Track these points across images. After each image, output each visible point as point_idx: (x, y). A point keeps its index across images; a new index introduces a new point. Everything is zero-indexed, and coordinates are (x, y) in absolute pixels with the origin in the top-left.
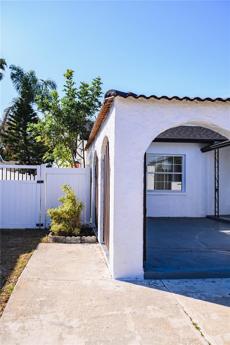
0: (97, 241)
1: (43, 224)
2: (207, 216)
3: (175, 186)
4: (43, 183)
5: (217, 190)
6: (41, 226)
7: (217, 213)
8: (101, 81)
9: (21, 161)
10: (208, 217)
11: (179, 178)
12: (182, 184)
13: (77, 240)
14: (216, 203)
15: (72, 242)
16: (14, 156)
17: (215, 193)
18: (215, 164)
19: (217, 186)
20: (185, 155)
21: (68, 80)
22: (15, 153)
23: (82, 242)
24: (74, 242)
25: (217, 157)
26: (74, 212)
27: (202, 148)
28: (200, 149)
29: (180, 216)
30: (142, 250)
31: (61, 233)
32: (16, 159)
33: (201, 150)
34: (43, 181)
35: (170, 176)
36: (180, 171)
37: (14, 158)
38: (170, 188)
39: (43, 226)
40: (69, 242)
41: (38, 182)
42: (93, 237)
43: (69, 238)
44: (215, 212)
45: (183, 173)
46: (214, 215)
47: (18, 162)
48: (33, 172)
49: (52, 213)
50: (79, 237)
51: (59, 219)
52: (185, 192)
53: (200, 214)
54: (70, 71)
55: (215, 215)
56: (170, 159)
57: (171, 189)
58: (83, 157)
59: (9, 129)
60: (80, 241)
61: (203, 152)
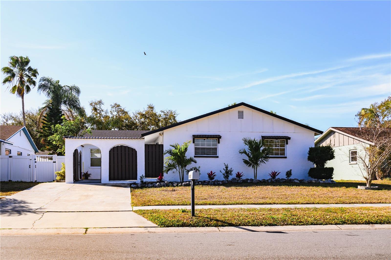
4: (56, 162)
9: (53, 151)
16: (48, 147)
22: (48, 146)
32: (49, 150)
37: (48, 149)
41: (54, 162)
47: (51, 152)
48: (51, 159)
59: (44, 127)
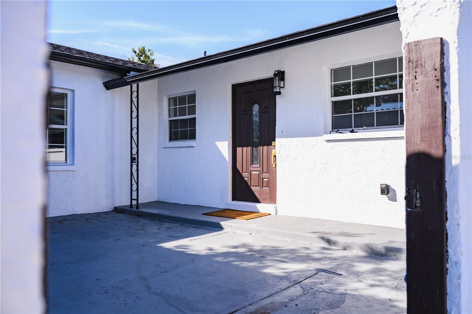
2: (115, 208)
5: (134, 160)
7: (136, 201)
10: (118, 210)
14: (134, 182)
17: (132, 166)
18: (132, 112)
19: (134, 151)
20: (73, 91)
25: (135, 100)
27: (106, 81)
28: (103, 83)
33: (104, 85)
36: (63, 122)
44: (132, 199)
45: (68, 127)
46: (130, 204)
52: (73, 164)
53: (103, 205)
55: (131, 206)
61: (108, 89)
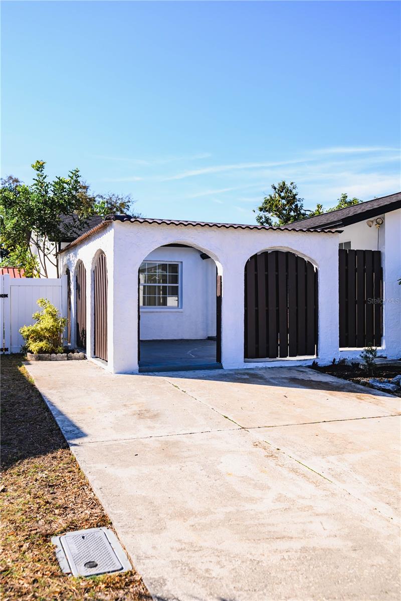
0: (85, 358)
1: (8, 348)
2: (208, 337)
3: (172, 301)
4: (7, 297)
6: (5, 351)
8: (79, 174)
11: (175, 292)
12: (178, 300)
13: (63, 357)
15: (58, 359)
20: (182, 262)
21: (38, 172)
23: (69, 359)
24: (60, 359)
26: (57, 329)
29: (175, 338)
30: (137, 349)
31: (41, 351)
33: (201, 257)
34: (7, 295)
35: (164, 287)
36: (177, 283)
38: (165, 303)
39: (8, 351)
40: (55, 359)
41: (1, 296)
42: (81, 354)
43: (54, 355)
45: (179, 285)
49: (30, 330)
50: (66, 354)
51: (39, 337)
52: (182, 308)
53: (201, 335)
54: (41, 163)
56: (164, 267)
57: (166, 305)
58: (56, 265)
60: (66, 359)
61: (203, 259)
